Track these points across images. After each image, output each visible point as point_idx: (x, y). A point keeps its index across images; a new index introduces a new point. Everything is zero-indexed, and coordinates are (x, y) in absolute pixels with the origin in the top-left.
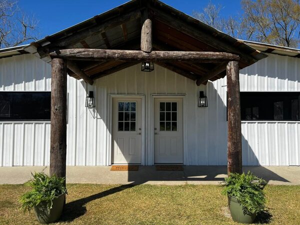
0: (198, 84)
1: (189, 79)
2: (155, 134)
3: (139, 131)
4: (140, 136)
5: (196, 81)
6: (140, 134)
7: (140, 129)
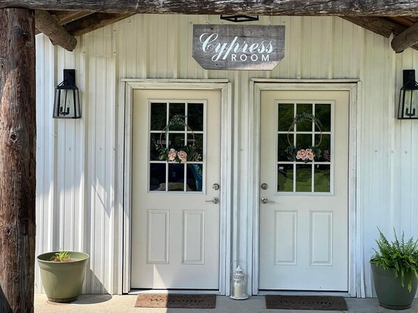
0: (397, 47)
1: (371, 34)
2: (264, 201)
3: (215, 194)
4: (217, 205)
5: (392, 37)
6: (217, 201)
7: (218, 187)
